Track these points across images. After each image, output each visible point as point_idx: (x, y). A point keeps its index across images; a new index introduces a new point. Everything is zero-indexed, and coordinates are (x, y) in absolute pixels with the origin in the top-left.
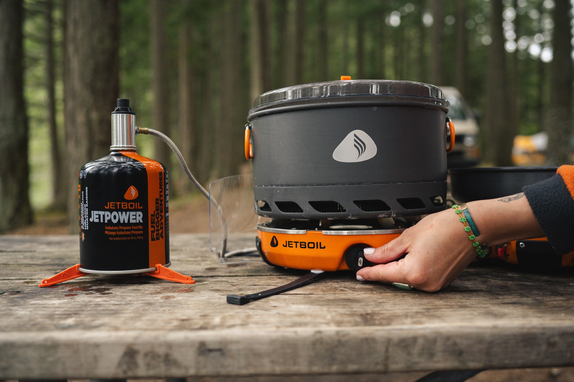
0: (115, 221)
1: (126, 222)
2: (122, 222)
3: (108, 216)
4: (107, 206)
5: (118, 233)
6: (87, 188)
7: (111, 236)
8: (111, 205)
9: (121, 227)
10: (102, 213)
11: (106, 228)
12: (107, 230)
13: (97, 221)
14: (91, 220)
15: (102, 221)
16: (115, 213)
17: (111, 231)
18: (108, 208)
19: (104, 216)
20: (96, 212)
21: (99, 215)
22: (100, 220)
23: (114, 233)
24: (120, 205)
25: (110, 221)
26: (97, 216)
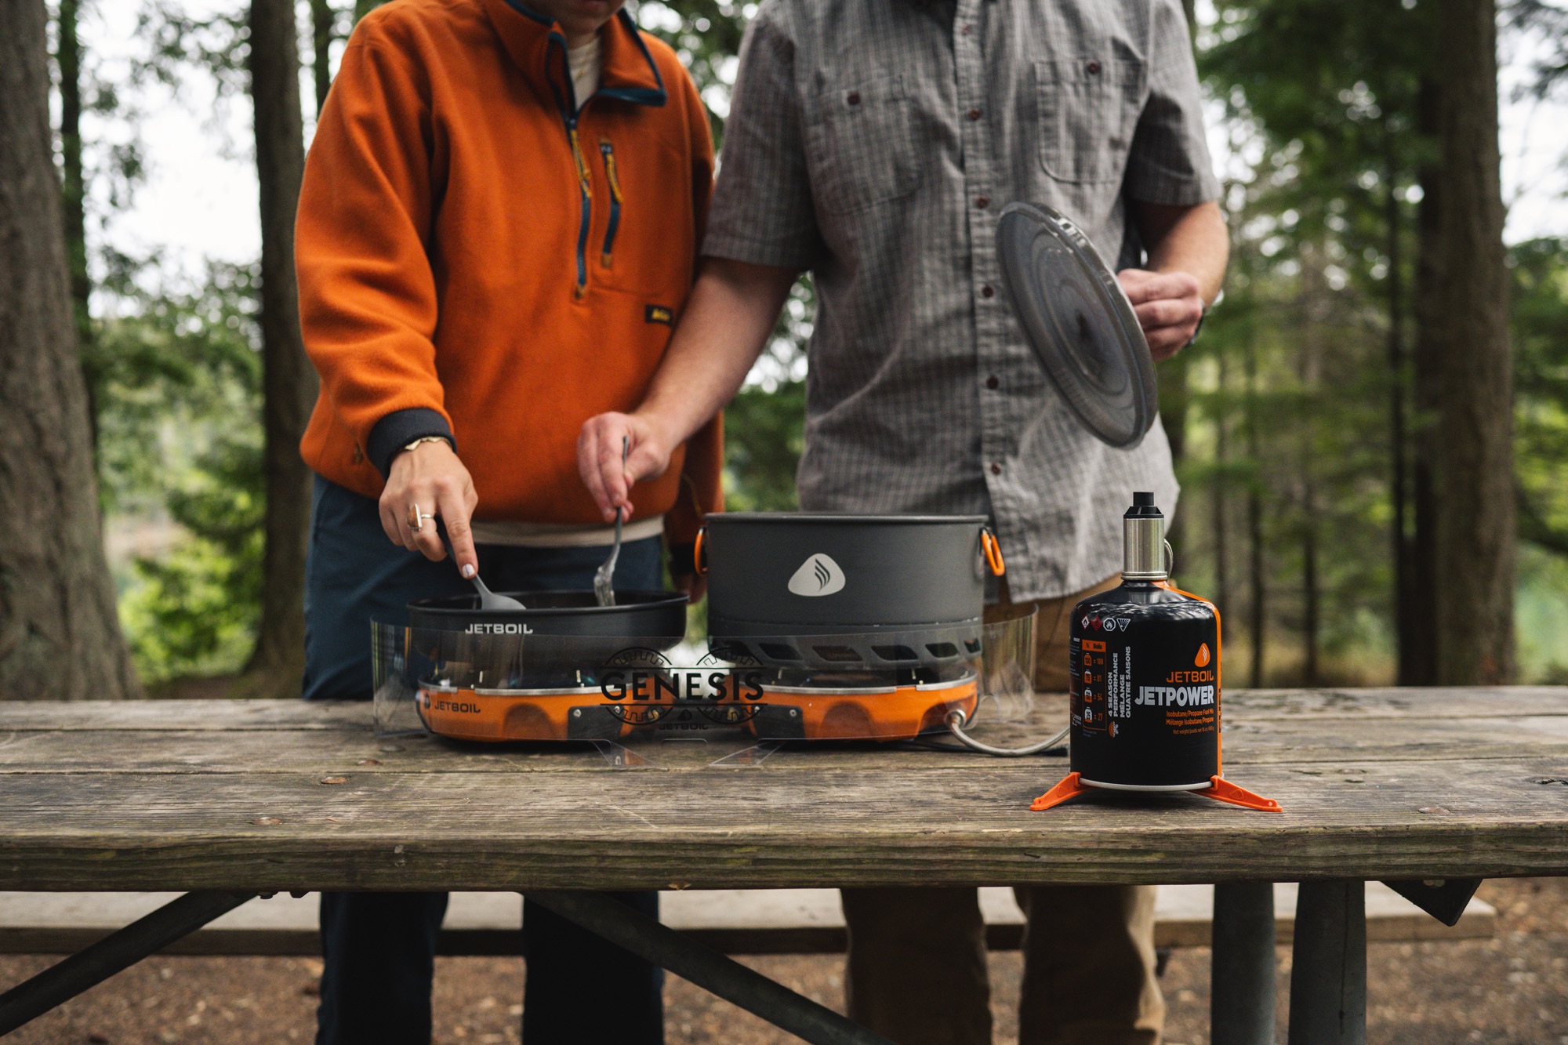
0: (1182, 703)
1: (1197, 704)
2: (1191, 704)
3: (1171, 694)
4: (1170, 679)
5: (1187, 723)
6: (1128, 649)
7: (1177, 727)
8: (1176, 676)
9: (1190, 713)
10: (1160, 690)
11: (1169, 714)
12: (1170, 718)
13: (1153, 703)
14: (1138, 702)
15: (1160, 703)
16: (1182, 690)
17: (1176, 719)
18: (1172, 681)
19: (1164, 695)
20: (1148, 689)
21: (1156, 694)
22: (1157, 702)
23: (1180, 723)
24: (1190, 675)
25: (1174, 702)
26: (1153, 696)
